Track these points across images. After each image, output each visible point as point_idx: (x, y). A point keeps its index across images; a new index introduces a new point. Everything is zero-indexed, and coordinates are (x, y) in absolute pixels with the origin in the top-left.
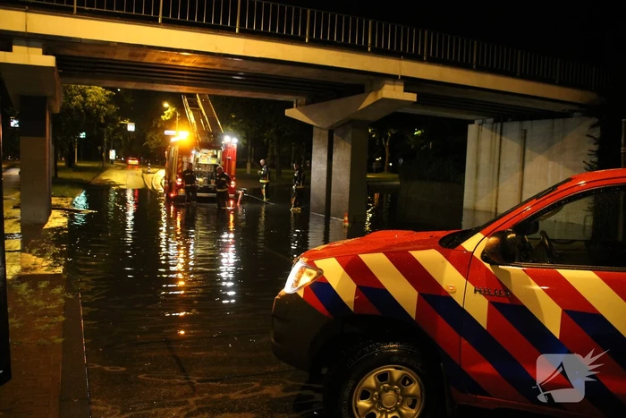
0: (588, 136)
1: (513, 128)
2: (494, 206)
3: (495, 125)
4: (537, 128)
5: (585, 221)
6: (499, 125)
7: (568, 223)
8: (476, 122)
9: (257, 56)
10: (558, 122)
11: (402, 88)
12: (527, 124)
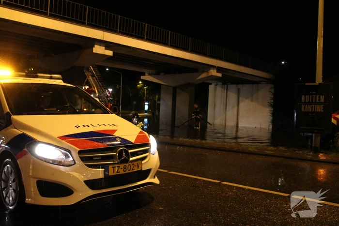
0: (270, 92)
1: (233, 88)
2: (224, 123)
3: (223, 86)
4: (245, 88)
5: (269, 127)
6: (226, 86)
7: (261, 128)
8: (213, 84)
9: (176, 56)
10: (255, 86)
11: (216, 71)
12: (240, 86)
